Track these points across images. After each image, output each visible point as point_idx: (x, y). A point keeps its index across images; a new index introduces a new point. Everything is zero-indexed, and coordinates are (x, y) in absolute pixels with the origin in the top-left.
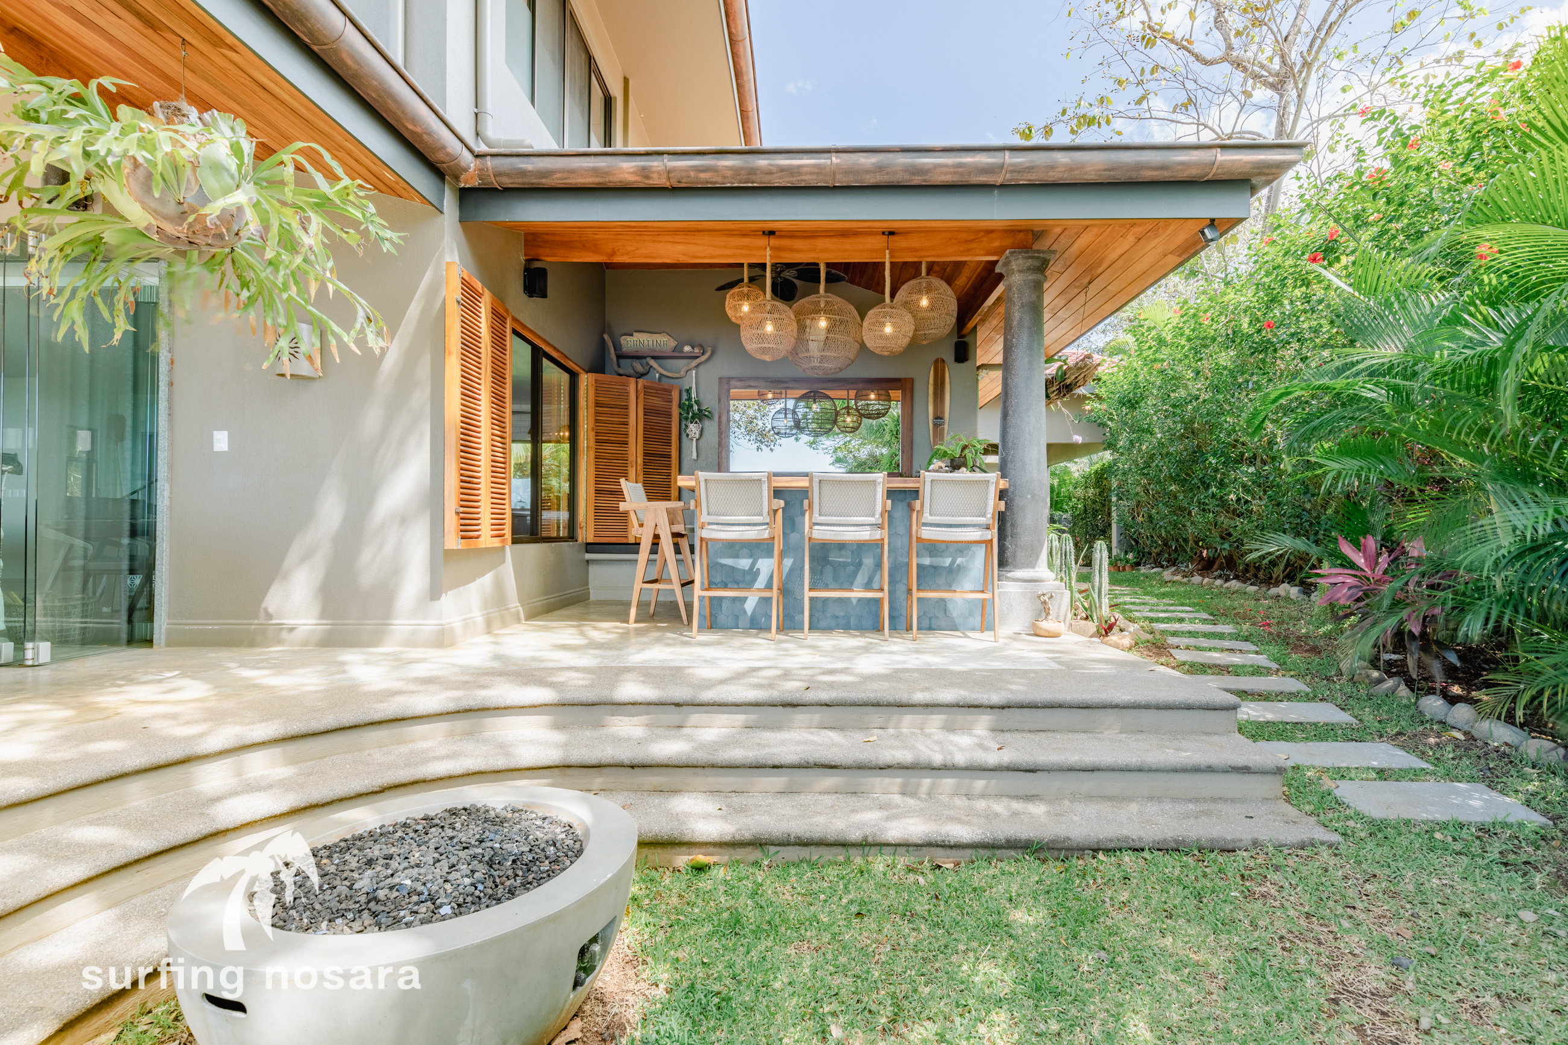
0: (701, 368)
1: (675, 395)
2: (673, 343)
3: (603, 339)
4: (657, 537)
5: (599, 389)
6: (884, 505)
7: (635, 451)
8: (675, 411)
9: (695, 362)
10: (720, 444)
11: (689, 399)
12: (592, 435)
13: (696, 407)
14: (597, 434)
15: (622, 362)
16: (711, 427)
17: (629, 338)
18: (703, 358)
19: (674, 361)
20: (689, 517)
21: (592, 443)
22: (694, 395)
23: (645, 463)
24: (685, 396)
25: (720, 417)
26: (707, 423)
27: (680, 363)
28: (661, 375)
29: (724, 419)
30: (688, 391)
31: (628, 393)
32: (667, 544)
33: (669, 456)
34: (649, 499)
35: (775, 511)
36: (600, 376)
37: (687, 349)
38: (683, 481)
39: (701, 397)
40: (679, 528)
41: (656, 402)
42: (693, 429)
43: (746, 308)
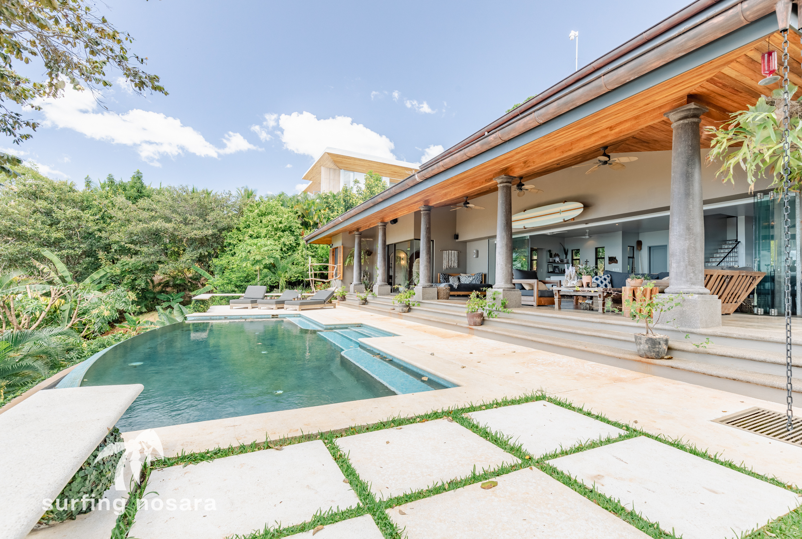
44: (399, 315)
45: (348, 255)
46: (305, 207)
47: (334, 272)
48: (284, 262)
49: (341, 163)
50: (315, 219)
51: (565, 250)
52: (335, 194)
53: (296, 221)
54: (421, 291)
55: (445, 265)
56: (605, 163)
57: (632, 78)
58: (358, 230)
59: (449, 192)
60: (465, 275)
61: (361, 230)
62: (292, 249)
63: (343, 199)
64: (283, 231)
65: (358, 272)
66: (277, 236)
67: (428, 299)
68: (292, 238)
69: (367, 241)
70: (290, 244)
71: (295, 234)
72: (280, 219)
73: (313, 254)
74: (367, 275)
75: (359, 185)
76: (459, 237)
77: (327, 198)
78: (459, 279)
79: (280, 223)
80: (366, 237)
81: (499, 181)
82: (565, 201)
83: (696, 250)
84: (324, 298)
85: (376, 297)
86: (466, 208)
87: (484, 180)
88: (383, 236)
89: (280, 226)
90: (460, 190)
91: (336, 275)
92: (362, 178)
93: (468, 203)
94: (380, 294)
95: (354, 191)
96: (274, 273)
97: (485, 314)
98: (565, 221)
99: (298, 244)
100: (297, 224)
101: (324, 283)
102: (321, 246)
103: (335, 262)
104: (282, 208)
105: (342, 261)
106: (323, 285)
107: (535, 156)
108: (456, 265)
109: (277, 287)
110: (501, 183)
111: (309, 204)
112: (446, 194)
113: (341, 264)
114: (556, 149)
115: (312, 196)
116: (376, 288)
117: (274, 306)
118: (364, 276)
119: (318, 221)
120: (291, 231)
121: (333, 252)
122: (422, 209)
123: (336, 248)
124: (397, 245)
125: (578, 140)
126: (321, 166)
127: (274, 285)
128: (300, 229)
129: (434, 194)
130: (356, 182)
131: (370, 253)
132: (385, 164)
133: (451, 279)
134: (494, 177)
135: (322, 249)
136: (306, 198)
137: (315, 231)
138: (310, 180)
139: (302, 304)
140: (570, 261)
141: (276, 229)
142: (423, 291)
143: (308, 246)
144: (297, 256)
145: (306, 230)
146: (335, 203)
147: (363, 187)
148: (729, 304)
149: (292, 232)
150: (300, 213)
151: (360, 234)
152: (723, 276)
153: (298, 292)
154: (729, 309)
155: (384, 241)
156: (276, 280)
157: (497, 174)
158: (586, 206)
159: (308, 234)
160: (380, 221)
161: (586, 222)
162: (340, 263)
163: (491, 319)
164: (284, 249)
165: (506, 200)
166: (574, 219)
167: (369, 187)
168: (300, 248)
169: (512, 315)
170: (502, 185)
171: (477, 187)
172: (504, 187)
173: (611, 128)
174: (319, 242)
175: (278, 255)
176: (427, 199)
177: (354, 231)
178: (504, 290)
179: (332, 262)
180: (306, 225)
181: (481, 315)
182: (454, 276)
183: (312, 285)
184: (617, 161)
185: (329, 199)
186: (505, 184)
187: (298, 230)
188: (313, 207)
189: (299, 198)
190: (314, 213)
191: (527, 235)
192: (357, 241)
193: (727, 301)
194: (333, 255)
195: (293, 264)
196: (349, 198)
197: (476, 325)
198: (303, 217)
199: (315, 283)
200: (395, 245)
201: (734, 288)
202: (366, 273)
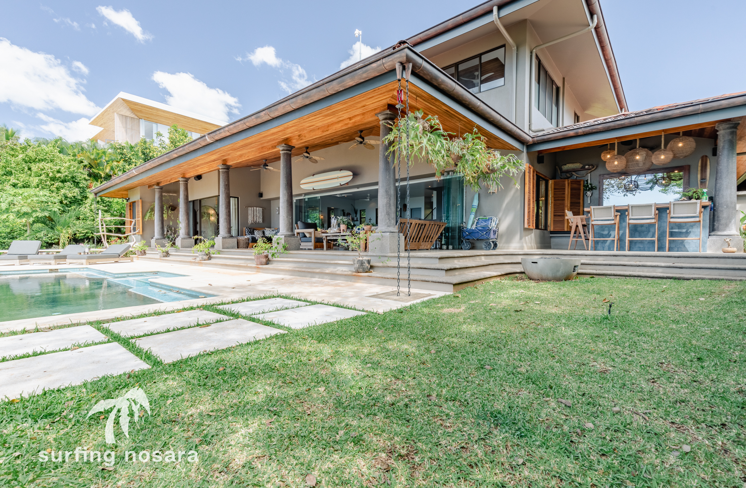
0: (592, 173)
1: (582, 183)
2: (581, 166)
3: (556, 168)
4: (577, 226)
5: (555, 184)
6: (655, 212)
7: (567, 202)
8: (582, 188)
9: (589, 171)
10: (599, 198)
11: (587, 183)
12: (553, 198)
13: (590, 186)
14: (554, 198)
15: (562, 174)
16: (596, 192)
17: (565, 166)
18: (593, 169)
19: (581, 172)
20: (588, 220)
21: (553, 201)
22: (589, 182)
23: (571, 206)
24: (586, 182)
25: (599, 188)
26: (594, 191)
27: (583, 172)
28: (577, 177)
29: (601, 189)
30: (587, 181)
31: (565, 184)
32: (581, 228)
33: (580, 203)
34: (574, 215)
35: (616, 216)
36: (555, 180)
37: (587, 167)
38: (586, 209)
39: (592, 183)
40: (585, 223)
41: (575, 186)
42: (589, 193)
43: (609, 156)
44: (199, 263)
45: (148, 210)
46: (92, 157)
47: (132, 227)
48: (66, 216)
49: (141, 111)
50: (107, 171)
51: (355, 210)
52: (133, 145)
53: (81, 171)
54: (221, 241)
55: (250, 220)
56: (361, 143)
57: (341, 89)
58: (158, 184)
59: (243, 154)
60: (269, 229)
61: (161, 185)
62: (76, 202)
63: (142, 152)
64: (64, 181)
65: (160, 226)
66: (55, 186)
67: (228, 248)
68: (77, 190)
69: (170, 196)
70: (74, 197)
71: (81, 185)
72: (58, 168)
73: (106, 208)
74: (171, 230)
75: (163, 139)
76: (264, 195)
77: (122, 148)
78: (264, 232)
79: (59, 172)
80: (168, 192)
81: (281, 149)
82: (341, 170)
83: (390, 205)
84: (119, 252)
85: (179, 249)
86: (265, 170)
87: (271, 147)
88: (184, 191)
89: (58, 175)
90: (253, 153)
91: (134, 229)
92: (165, 131)
93: (267, 166)
94: (182, 247)
95: (156, 144)
96: (52, 228)
97: (270, 256)
98: (341, 185)
99: (86, 198)
100: (82, 175)
101: (120, 238)
102: (116, 200)
103: (133, 216)
104: (61, 155)
105: (140, 215)
106: (119, 241)
107: (305, 132)
108: (261, 220)
109: (58, 244)
110: (282, 150)
111: (98, 154)
112: (241, 156)
113: (140, 219)
114: (319, 128)
115: (101, 144)
116: (178, 241)
117: (53, 262)
118: (168, 231)
119: (112, 173)
120: (74, 182)
121: (130, 206)
122: (220, 167)
123: (134, 203)
124: (202, 201)
125: (332, 124)
126: (114, 112)
127: (53, 242)
128: (87, 180)
129: (229, 155)
130: (159, 135)
131: (174, 208)
132: (193, 119)
133: (256, 232)
134: (278, 145)
135: (117, 203)
136: (95, 147)
137: (106, 184)
138: (100, 126)
139: (89, 258)
140: (359, 219)
141: (53, 179)
142: (222, 242)
143: (99, 199)
144: (85, 209)
145: (95, 182)
146: (133, 155)
147: (167, 142)
148: (427, 243)
149: (77, 184)
150: (86, 163)
151: (161, 188)
152: (419, 224)
153: (85, 247)
154: (427, 246)
155: (187, 197)
156: (56, 237)
157: (279, 143)
158: (356, 174)
159: (96, 186)
160: (181, 176)
161: (358, 187)
162: (138, 218)
163: (274, 259)
164: (64, 202)
165: (287, 165)
166: (347, 183)
167: (173, 142)
168: (89, 201)
169: (291, 255)
170: (283, 152)
171: (265, 151)
172: (284, 153)
173: (350, 119)
174: (114, 195)
175: (56, 208)
176: (224, 158)
177: (153, 185)
178: (285, 237)
179: (129, 215)
180: (95, 177)
181: (267, 257)
182: (259, 230)
183: (104, 241)
184: (369, 143)
185: (125, 150)
186: (285, 152)
187: (84, 182)
188: (104, 157)
189: (86, 146)
190: (106, 164)
191: (318, 195)
192: (157, 196)
193: (425, 240)
194: (130, 209)
195: (78, 219)
196: (148, 151)
197: (262, 265)
198: (91, 167)
199: (107, 239)
200: (200, 200)
201: (428, 232)
202: (170, 228)
